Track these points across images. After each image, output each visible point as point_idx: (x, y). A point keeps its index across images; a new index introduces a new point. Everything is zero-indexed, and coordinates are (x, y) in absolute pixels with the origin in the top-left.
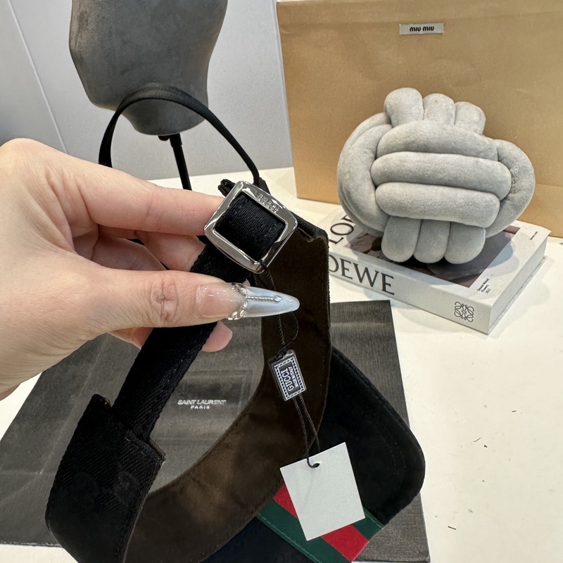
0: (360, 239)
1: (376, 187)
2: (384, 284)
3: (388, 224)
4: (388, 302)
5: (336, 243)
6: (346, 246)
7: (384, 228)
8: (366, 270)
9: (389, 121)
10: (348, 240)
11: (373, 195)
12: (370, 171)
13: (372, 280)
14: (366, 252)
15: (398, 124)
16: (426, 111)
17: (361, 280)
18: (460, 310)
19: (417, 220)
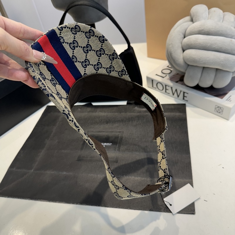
1: (184, 51)
2: (184, 96)
3: (188, 68)
4: (185, 105)
5: (163, 77)
6: (168, 79)
7: (186, 70)
8: (176, 90)
9: (192, 20)
10: (169, 76)
11: (182, 55)
12: (181, 43)
13: (179, 94)
14: (177, 82)
15: (196, 22)
16: (210, 15)
17: (173, 94)
18: (217, 109)
19: (201, 67)
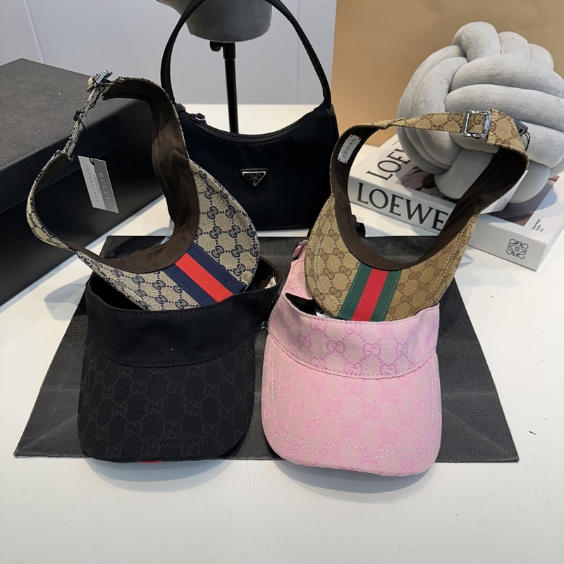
0: (410, 177)
2: (436, 220)
3: (458, 158)
6: (396, 183)
7: (452, 162)
8: (419, 207)
9: (464, 54)
10: (397, 176)
12: (445, 101)
13: (423, 217)
14: (419, 189)
16: (503, 47)
17: (410, 217)
18: (513, 247)
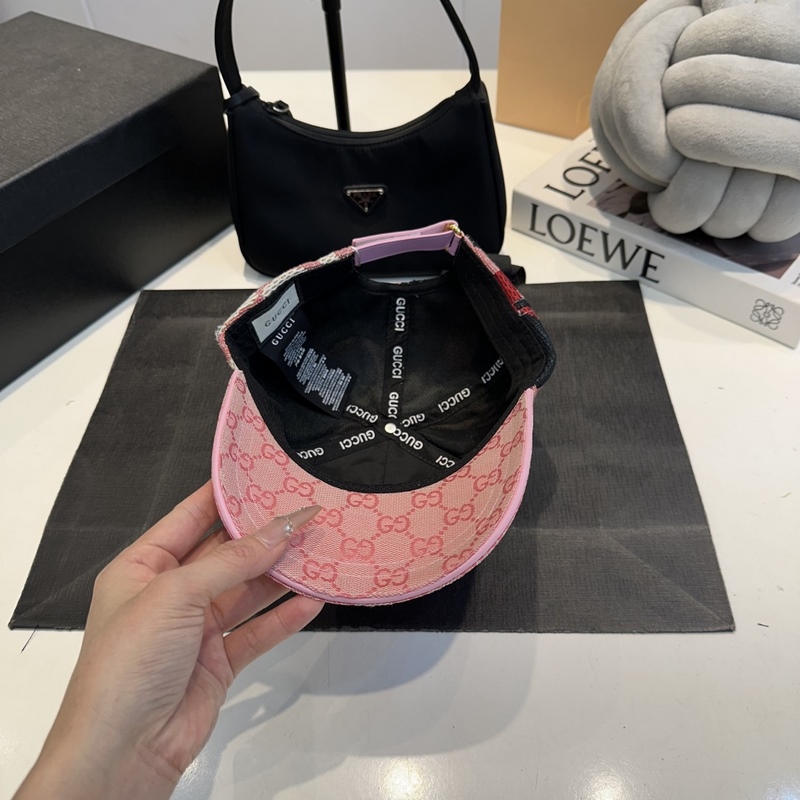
0: (611, 194)
1: (667, 110)
2: (647, 265)
3: (680, 172)
5: (574, 198)
6: (590, 204)
7: (671, 178)
8: (621, 243)
9: (697, 2)
10: (592, 192)
11: (662, 122)
12: (661, 81)
14: (622, 215)
17: (608, 258)
19: (728, 167)
